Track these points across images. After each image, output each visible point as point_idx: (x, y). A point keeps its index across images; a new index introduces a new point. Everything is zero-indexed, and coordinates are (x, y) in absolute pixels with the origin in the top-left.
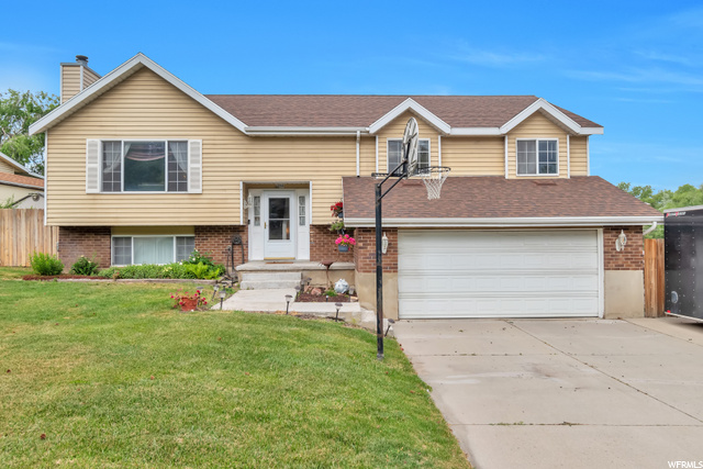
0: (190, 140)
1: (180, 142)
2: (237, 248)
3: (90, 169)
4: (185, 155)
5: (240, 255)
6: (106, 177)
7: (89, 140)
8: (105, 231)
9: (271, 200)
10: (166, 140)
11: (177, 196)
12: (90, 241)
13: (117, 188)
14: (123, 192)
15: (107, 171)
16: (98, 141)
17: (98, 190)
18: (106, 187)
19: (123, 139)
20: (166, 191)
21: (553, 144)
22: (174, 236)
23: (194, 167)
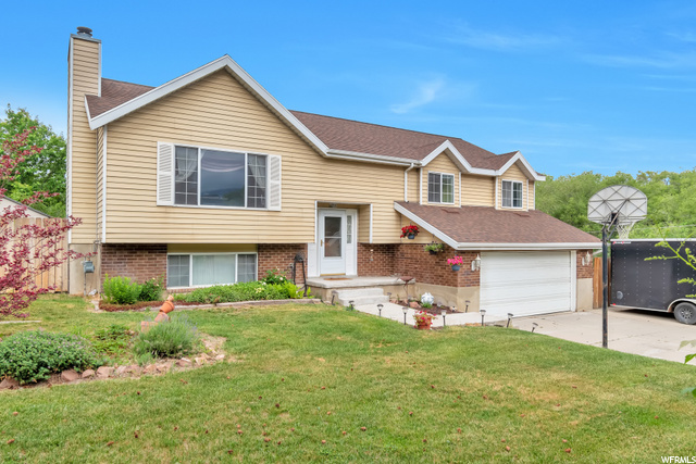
0: (271, 156)
1: (259, 156)
2: (298, 265)
3: (162, 177)
4: (264, 171)
5: (301, 273)
6: (179, 187)
7: (160, 143)
8: (161, 248)
9: (326, 218)
10: (246, 152)
11: (255, 212)
12: (143, 260)
13: (193, 200)
14: (199, 205)
15: (180, 180)
16: (172, 145)
17: (171, 202)
18: (179, 199)
19: (200, 146)
20: (246, 207)
21: (520, 184)
22: (237, 254)
23: (273, 183)
